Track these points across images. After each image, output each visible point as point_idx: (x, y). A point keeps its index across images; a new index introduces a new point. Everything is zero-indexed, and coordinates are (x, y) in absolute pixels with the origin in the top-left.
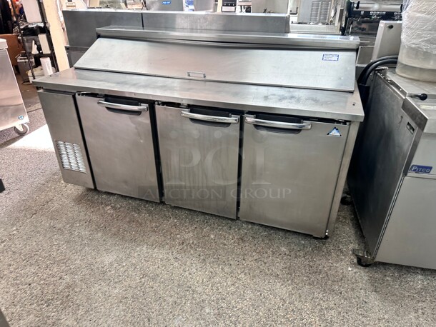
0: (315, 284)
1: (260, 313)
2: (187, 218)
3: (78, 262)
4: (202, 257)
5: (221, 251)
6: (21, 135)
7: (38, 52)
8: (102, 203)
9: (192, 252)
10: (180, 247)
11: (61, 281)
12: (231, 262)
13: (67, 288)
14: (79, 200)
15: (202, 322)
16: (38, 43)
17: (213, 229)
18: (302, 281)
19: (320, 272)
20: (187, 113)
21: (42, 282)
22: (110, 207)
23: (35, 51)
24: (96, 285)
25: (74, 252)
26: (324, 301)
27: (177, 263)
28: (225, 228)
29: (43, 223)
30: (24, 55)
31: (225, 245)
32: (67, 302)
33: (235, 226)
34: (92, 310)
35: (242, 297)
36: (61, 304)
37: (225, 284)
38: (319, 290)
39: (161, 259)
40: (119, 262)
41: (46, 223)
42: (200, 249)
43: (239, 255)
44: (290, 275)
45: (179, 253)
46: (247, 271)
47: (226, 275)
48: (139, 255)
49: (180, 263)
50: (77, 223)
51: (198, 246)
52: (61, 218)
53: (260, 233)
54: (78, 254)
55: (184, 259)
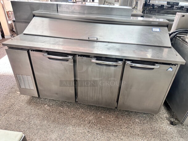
0: (156, 137)
2: (88, 108)
4: (101, 130)
5: (109, 125)
9: (95, 127)
10: (89, 125)
12: (116, 130)
17: (102, 113)
18: (150, 136)
19: (156, 130)
22: (47, 105)
25: (34, 134)
28: (108, 112)
29: (12, 118)
31: (110, 121)
39: (81, 133)
40: (60, 137)
41: (14, 118)
42: (99, 125)
43: (118, 126)
44: (144, 133)
45: (89, 129)
46: (124, 134)
47: (115, 138)
48: (69, 132)
49: (91, 134)
50: (31, 116)
51: (97, 123)
52: (22, 114)
53: (124, 113)
54: (37, 135)
55: (93, 132)
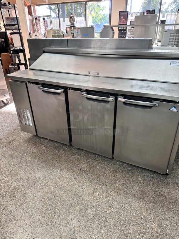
0: (157, 203)
1: (121, 217)
2: (85, 155)
3: (22, 175)
4: (90, 179)
5: (102, 177)
6: (6, 104)
7: (19, 62)
8: (40, 144)
9: (85, 175)
10: (79, 172)
11: (12, 185)
12: (107, 184)
13: (14, 189)
14: (29, 141)
15: (85, 218)
16: (19, 58)
17: (98, 163)
18: (150, 200)
19: (161, 196)
20: (85, 94)
21: (2, 184)
22: (44, 146)
23: (17, 62)
24: (30, 189)
25: (21, 169)
26: (162, 215)
27: (75, 181)
28: (106, 163)
29: (8, 152)
30: (12, 64)
31: (105, 173)
32: (13, 197)
33: (112, 162)
34: (25, 204)
35: (111, 206)
36: (10, 198)
37: (102, 197)
38: (159, 207)
39: (67, 178)
40: (44, 177)
41: (10, 152)
42: (90, 174)
43: (112, 180)
44: (142, 196)
45: (77, 176)
46: (116, 190)
47: (103, 191)
48: (55, 174)
49: (77, 181)
50: (25, 153)
51: (89, 172)
52: (18, 150)
53: (127, 168)
54: (23, 170)
55: (80, 180)
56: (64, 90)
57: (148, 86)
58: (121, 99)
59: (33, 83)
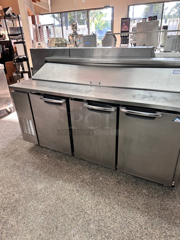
0: (163, 217)
1: (125, 233)
2: (87, 166)
3: (24, 186)
4: (93, 192)
5: (105, 189)
6: (9, 113)
7: (22, 71)
8: (42, 153)
9: (88, 187)
10: (81, 184)
11: (13, 197)
12: (110, 197)
13: (16, 201)
14: (31, 150)
15: (87, 234)
16: (23, 66)
17: (102, 174)
18: (155, 214)
19: (168, 209)
20: (86, 105)
21: (3, 196)
22: (46, 156)
23: (21, 70)
24: (31, 202)
25: (23, 180)
26: (168, 230)
27: (78, 194)
28: (109, 174)
29: (10, 162)
30: (16, 72)
31: (108, 185)
32: (14, 210)
33: (115, 173)
34: (26, 217)
35: (114, 221)
36: (11, 211)
37: (105, 210)
38: (165, 222)
39: (69, 190)
40: (46, 189)
41: (12, 162)
42: (93, 186)
43: (116, 192)
44: (147, 209)
45: (80, 188)
46: (119, 203)
47: (106, 204)
48: (57, 186)
49: (80, 194)
50: (28, 163)
51: (92, 184)
52: (20, 160)
53: (131, 179)
54: (25, 182)
55: (83, 192)
56: (65, 100)
57: (151, 96)
58: (123, 110)
59: (34, 93)
